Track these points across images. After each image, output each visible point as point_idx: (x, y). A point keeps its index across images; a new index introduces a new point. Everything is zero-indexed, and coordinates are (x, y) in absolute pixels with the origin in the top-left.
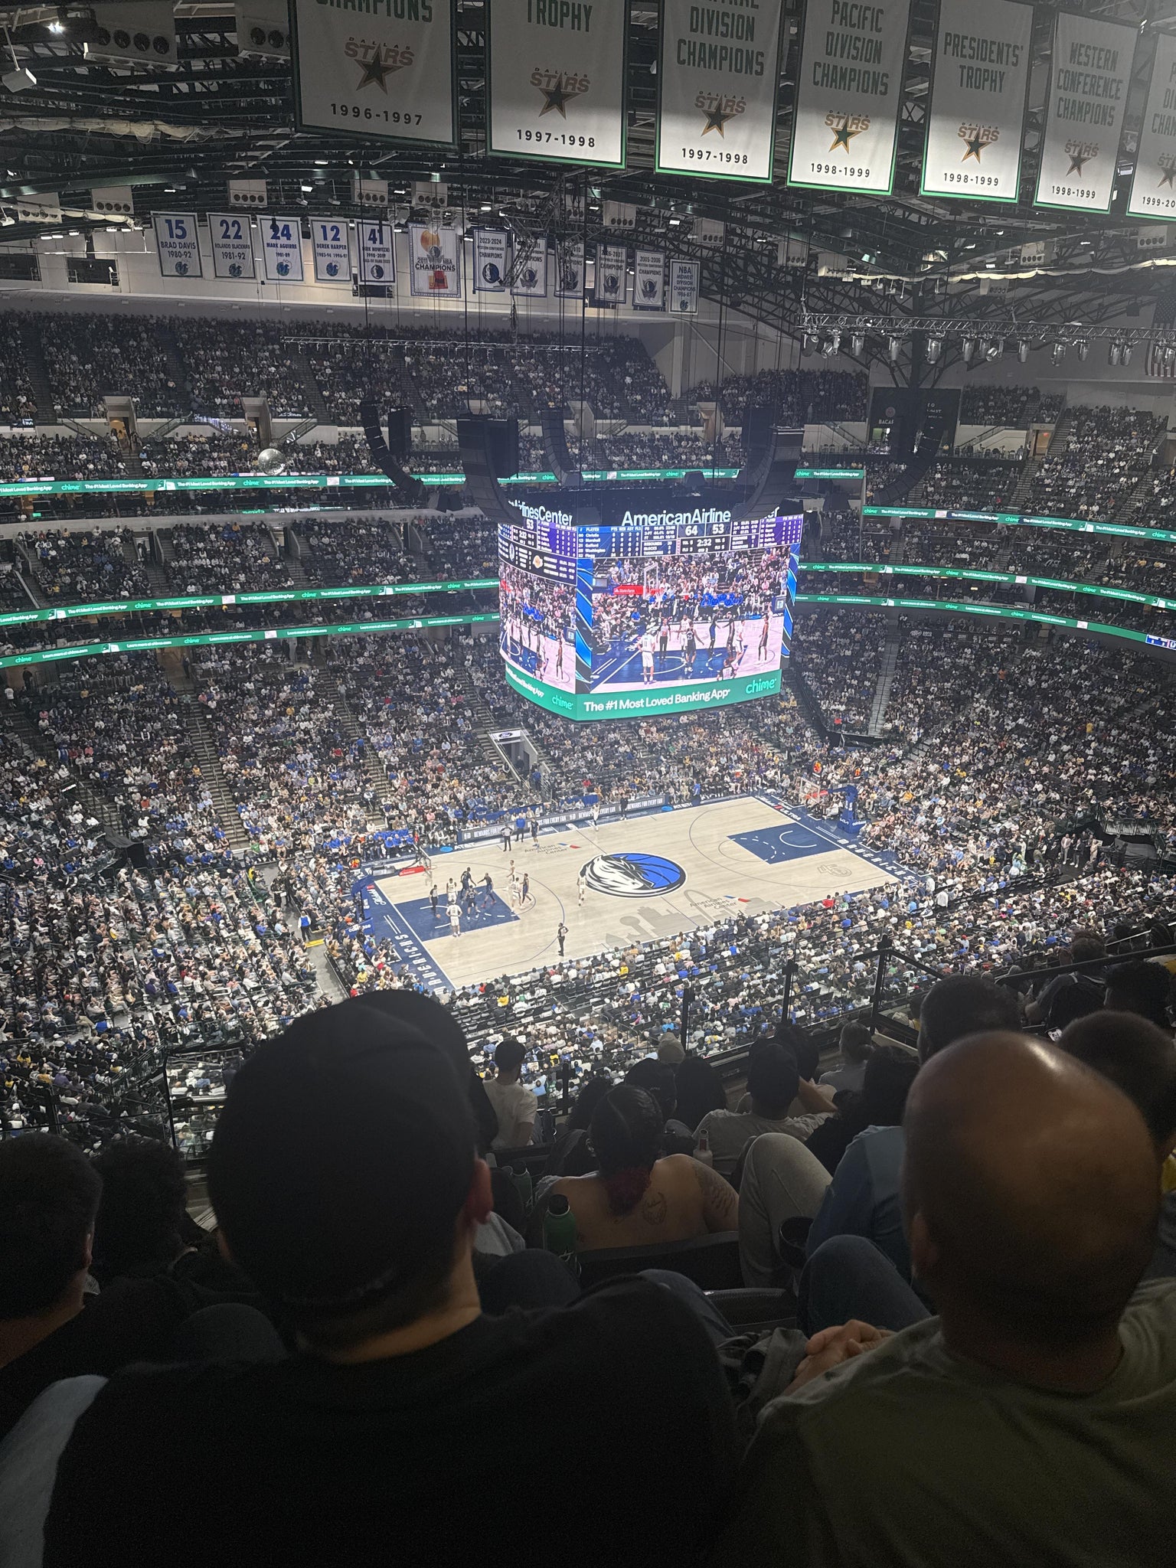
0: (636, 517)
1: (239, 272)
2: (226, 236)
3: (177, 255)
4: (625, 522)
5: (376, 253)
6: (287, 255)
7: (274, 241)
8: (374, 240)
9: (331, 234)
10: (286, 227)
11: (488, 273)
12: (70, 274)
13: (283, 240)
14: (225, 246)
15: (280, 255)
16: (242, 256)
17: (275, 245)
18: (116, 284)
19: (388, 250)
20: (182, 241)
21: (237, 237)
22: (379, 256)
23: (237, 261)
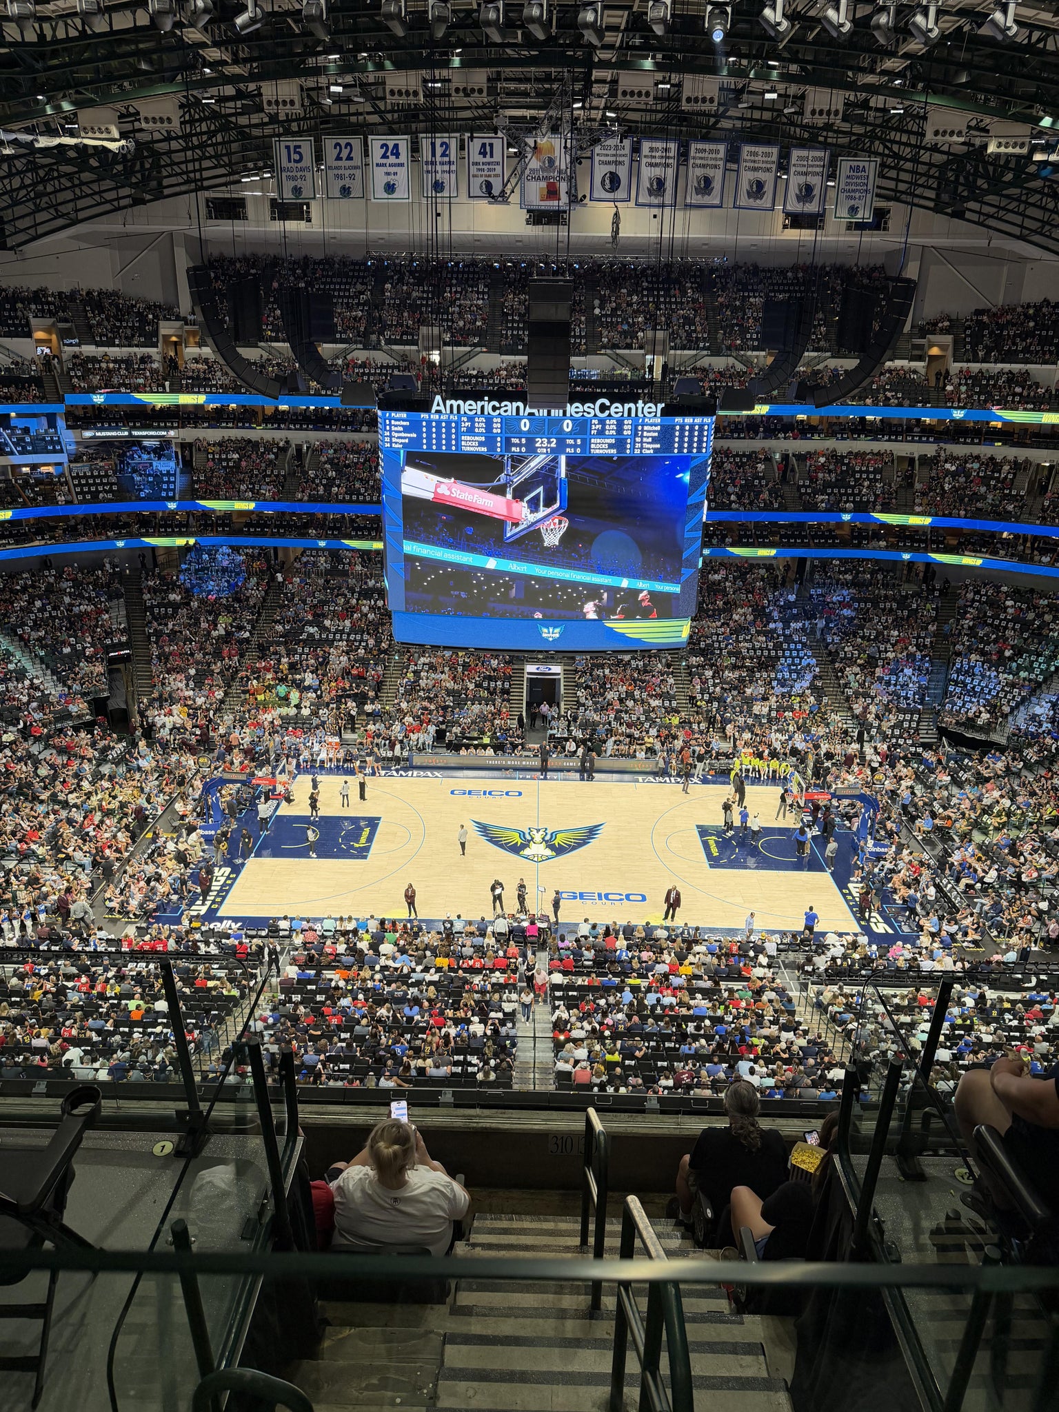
0: (448, 403)
1: (349, 193)
2: (339, 158)
3: (294, 178)
4: (435, 408)
5: (486, 167)
6: (395, 174)
7: (384, 161)
8: (483, 153)
9: (439, 151)
10: (396, 146)
11: (607, 181)
12: (273, 212)
13: (392, 159)
14: (336, 168)
15: (388, 174)
16: (352, 177)
17: (384, 165)
18: (309, 220)
19: (498, 163)
20: (299, 165)
21: (349, 158)
22: (489, 170)
23: (347, 182)
